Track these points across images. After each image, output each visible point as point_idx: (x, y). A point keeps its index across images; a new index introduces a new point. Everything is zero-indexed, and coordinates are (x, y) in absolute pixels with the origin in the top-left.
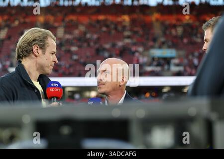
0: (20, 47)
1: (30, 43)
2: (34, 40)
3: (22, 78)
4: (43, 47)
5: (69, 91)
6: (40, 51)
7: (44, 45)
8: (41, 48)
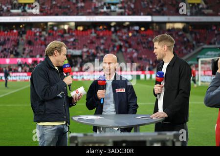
0: (48, 51)
1: (53, 49)
2: (55, 48)
3: (49, 65)
4: (60, 51)
5: (50, 25)
6: (58, 53)
7: (60, 50)
8: (59, 52)
